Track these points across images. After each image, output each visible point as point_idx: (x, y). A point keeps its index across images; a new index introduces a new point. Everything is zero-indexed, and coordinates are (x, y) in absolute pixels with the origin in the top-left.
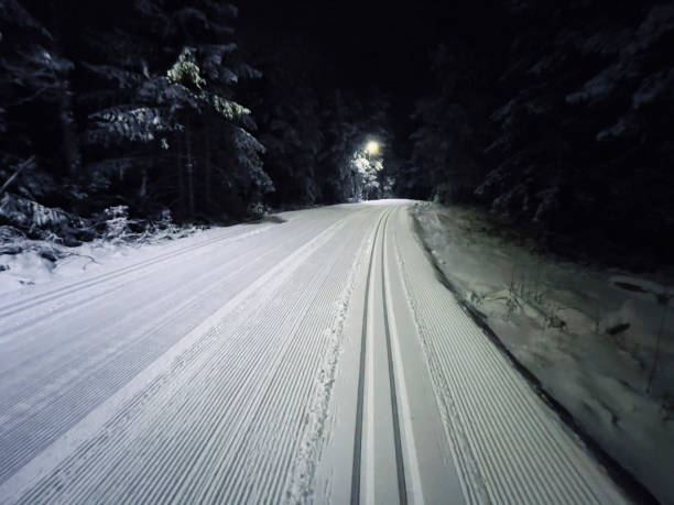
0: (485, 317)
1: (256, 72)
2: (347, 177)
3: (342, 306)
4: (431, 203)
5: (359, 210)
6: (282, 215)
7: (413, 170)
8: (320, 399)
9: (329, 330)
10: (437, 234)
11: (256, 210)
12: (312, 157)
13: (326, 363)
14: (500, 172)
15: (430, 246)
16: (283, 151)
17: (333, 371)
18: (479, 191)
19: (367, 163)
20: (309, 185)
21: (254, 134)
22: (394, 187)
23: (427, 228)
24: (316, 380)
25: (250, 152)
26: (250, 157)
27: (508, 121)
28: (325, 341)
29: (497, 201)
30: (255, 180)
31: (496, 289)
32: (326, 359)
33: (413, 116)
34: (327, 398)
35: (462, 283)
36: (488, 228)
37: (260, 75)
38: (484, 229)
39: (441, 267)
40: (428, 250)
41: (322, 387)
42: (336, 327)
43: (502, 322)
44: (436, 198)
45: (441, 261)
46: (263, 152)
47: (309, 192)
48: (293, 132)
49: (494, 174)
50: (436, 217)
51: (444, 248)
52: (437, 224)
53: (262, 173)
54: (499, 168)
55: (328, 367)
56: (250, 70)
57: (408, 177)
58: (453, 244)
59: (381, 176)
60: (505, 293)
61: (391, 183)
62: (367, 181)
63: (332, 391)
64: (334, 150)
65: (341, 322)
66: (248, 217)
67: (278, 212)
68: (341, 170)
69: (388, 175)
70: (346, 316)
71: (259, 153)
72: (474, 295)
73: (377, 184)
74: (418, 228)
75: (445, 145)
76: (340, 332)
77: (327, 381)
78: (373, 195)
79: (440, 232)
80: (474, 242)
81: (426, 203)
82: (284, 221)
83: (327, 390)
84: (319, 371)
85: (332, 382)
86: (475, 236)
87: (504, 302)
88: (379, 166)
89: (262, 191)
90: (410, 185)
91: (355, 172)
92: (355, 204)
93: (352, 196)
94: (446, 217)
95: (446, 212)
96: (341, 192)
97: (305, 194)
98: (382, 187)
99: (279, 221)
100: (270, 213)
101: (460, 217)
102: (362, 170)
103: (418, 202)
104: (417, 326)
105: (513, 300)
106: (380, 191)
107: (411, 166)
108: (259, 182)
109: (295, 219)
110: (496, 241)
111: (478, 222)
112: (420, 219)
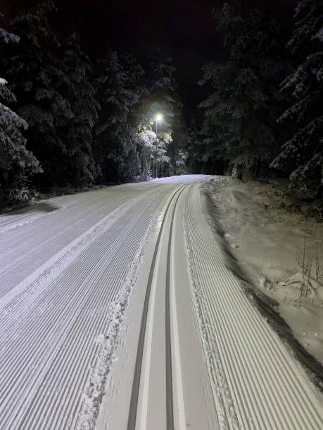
0: (277, 304)
1: (12, 35)
2: (131, 152)
3: (119, 307)
4: (228, 178)
5: (147, 190)
6: (53, 201)
7: (207, 141)
8: (87, 417)
9: (102, 336)
10: (233, 215)
11: (19, 196)
12: (88, 131)
13: (96, 375)
14: (294, 143)
15: (224, 228)
16: (51, 125)
17: (103, 382)
18: (274, 165)
19: (154, 135)
20: (87, 163)
21: (13, 107)
22: (187, 162)
23: (222, 207)
24: (84, 395)
25: (9, 128)
26: (9, 134)
27: (298, 88)
28: (96, 349)
29: (294, 174)
30: (17, 160)
31: (291, 273)
32: (97, 371)
33: (201, 83)
34: (96, 415)
35: (256, 268)
36: (288, 204)
37: (18, 39)
38: (283, 206)
39: (234, 252)
40: (221, 233)
41: (90, 402)
42: (110, 332)
43: (294, 308)
44: (235, 171)
45: (233, 246)
46: (26, 127)
47: (86, 171)
48: (63, 102)
49: (289, 145)
50: (232, 195)
51: (239, 229)
52: (233, 203)
53: (26, 152)
54: (294, 139)
55: (97, 379)
56: (5, 34)
57: (202, 149)
58: (248, 225)
59: (171, 149)
60: (299, 276)
61: (184, 157)
62: (156, 155)
63: (101, 407)
64: (114, 121)
65: (117, 325)
66: (10, 205)
67: (49, 197)
68: (125, 145)
69: (180, 148)
70: (122, 318)
71: (21, 129)
72: (267, 281)
73: (167, 159)
74: (212, 208)
75: (237, 114)
76: (115, 337)
77: (96, 394)
78: (163, 171)
79: (236, 211)
80: (272, 220)
81: (222, 178)
82: (55, 209)
83: (96, 406)
84: (88, 384)
85: (102, 395)
86: (274, 213)
87: (299, 286)
88: (168, 138)
89: (27, 174)
90: (205, 158)
91: (140, 146)
92: (142, 183)
93: (138, 174)
94: (242, 194)
95: (242, 188)
96: (126, 169)
97: (83, 174)
98: (173, 161)
99: (50, 209)
100: (39, 198)
101: (258, 193)
102: (149, 144)
103: (214, 177)
104: (200, 321)
105: (306, 283)
106: (171, 166)
107: (204, 137)
108: (22, 164)
109: (69, 205)
110: (295, 218)
111: (277, 198)
112: (214, 197)
